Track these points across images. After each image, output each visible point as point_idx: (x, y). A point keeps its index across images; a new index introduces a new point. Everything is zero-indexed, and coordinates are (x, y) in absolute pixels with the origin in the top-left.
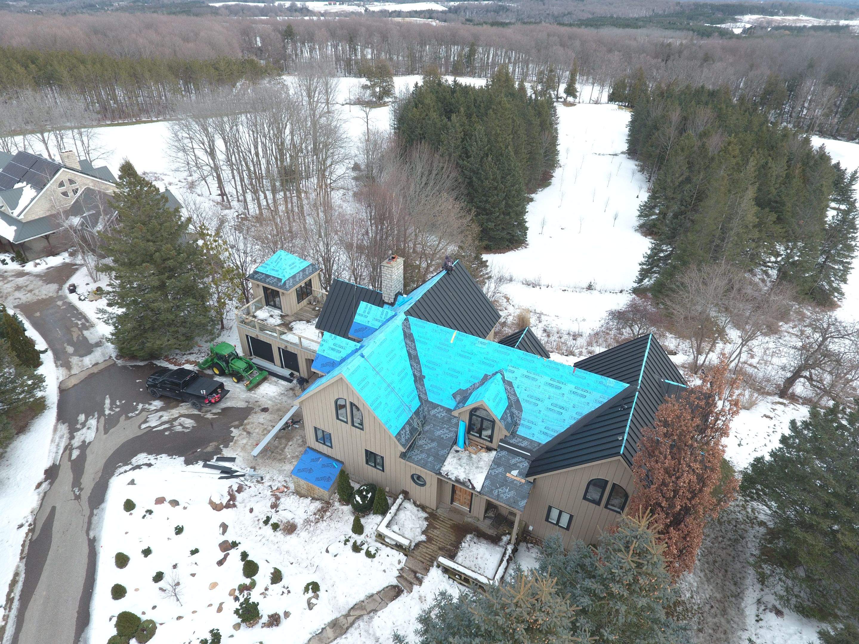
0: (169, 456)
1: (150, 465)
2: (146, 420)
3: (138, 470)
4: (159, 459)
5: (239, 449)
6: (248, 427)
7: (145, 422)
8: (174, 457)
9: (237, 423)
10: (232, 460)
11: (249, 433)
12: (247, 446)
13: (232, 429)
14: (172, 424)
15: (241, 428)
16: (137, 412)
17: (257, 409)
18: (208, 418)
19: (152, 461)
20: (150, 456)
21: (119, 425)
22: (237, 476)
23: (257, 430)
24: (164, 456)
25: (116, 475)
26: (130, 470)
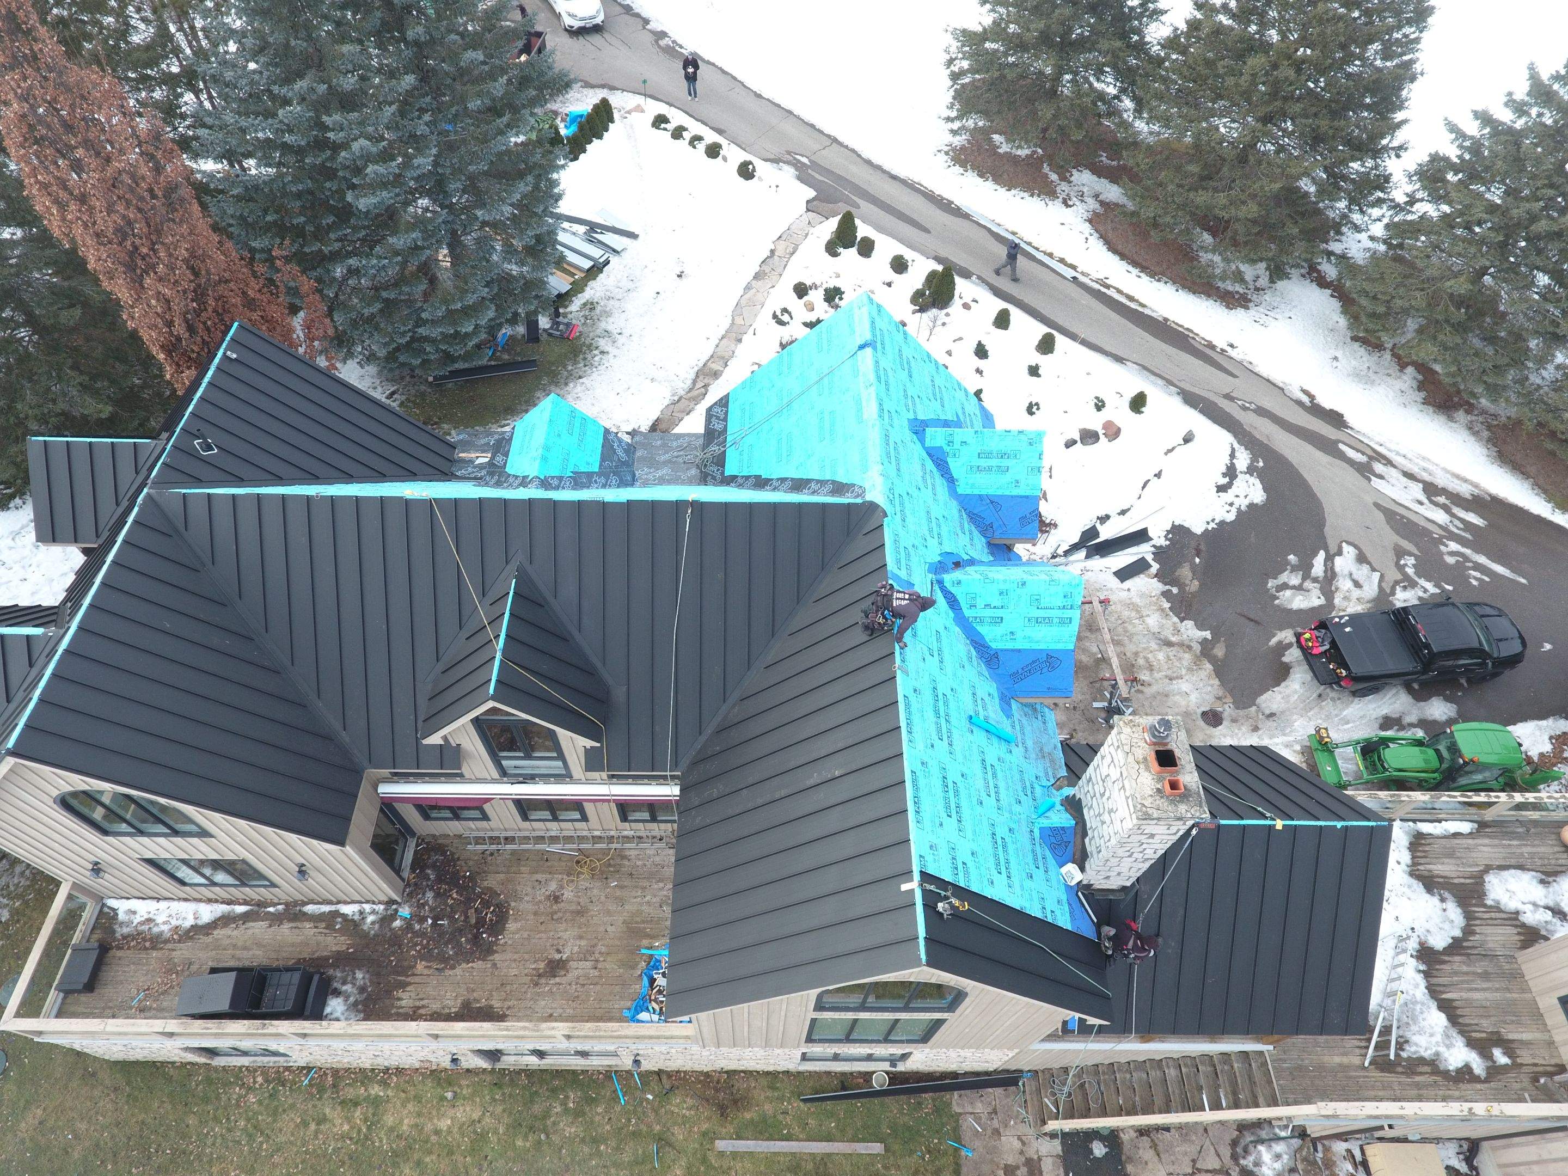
0: (1222, 523)
1: (1221, 489)
2: (1369, 563)
3: (1224, 470)
4: (1228, 508)
5: (1137, 600)
6: (1187, 656)
7: (1362, 559)
8: (1212, 525)
9: (1219, 651)
10: (1124, 574)
11: (1169, 644)
12: (1133, 614)
13: (1207, 634)
14: (1315, 580)
15: (1197, 648)
16: (1410, 571)
17: (1228, 710)
18: (1281, 630)
19: (1228, 496)
20: (1247, 502)
21: (1387, 529)
22: (1075, 548)
23: (1161, 656)
24: (1231, 517)
25: (1236, 445)
26: (1233, 465)
